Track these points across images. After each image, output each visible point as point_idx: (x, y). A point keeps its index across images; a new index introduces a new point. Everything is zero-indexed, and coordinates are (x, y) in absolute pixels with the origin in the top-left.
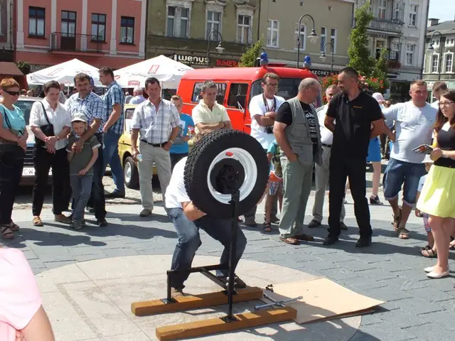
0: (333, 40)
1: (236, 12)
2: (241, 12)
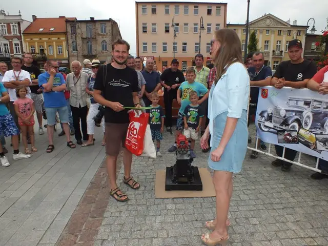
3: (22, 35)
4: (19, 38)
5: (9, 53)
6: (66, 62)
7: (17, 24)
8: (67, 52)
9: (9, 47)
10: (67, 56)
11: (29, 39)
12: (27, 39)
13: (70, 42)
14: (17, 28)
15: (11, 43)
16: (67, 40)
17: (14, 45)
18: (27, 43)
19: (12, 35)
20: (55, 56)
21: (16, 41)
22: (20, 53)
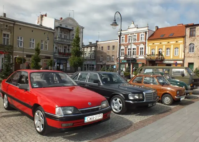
0: (46, 45)
1: (2, 32)
2: (4, 32)
3: (147, 41)
4: (145, 44)
5: (135, 55)
6: (181, 62)
7: (144, 34)
8: (183, 53)
9: (136, 50)
10: (183, 57)
11: (151, 44)
12: (150, 44)
13: (187, 44)
14: (144, 36)
15: (138, 47)
16: (185, 43)
17: (140, 49)
18: (150, 47)
19: (140, 41)
20: (171, 57)
21: (142, 46)
22: (143, 55)
